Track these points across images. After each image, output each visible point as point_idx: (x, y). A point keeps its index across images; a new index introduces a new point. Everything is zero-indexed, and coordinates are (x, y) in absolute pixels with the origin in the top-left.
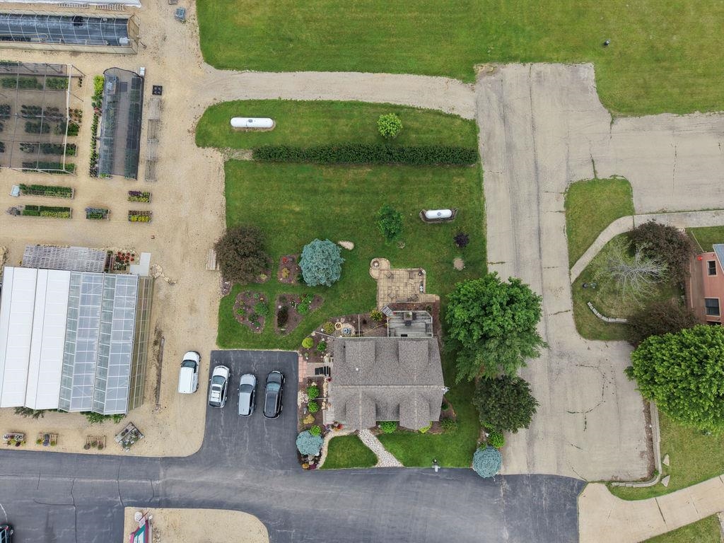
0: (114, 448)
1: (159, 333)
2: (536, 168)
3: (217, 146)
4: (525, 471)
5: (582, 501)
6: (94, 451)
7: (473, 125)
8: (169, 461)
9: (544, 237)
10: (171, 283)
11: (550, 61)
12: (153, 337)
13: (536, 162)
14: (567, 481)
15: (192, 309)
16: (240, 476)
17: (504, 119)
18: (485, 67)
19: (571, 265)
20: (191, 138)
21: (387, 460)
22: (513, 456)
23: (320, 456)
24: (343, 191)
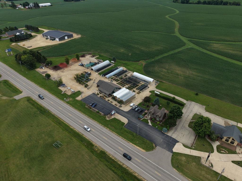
0: (117, 106)
1: (132, 101)
4: (170, 135)
5: (177, 144)
6: (115, 105)
7: (185, 104)
8: (122, 110)
10: (137, 99)
11: (199, 104)
12: (131, 101)
13: (192, 110)
14: (176, 140)
16: (130, 116)
17: (190, 105)
18: (190, 101)
19: (191, 120)
20: (149, 91)
21: (150, 124)
22: (169, 133)
23: (141, 119)
24: (164, 101)
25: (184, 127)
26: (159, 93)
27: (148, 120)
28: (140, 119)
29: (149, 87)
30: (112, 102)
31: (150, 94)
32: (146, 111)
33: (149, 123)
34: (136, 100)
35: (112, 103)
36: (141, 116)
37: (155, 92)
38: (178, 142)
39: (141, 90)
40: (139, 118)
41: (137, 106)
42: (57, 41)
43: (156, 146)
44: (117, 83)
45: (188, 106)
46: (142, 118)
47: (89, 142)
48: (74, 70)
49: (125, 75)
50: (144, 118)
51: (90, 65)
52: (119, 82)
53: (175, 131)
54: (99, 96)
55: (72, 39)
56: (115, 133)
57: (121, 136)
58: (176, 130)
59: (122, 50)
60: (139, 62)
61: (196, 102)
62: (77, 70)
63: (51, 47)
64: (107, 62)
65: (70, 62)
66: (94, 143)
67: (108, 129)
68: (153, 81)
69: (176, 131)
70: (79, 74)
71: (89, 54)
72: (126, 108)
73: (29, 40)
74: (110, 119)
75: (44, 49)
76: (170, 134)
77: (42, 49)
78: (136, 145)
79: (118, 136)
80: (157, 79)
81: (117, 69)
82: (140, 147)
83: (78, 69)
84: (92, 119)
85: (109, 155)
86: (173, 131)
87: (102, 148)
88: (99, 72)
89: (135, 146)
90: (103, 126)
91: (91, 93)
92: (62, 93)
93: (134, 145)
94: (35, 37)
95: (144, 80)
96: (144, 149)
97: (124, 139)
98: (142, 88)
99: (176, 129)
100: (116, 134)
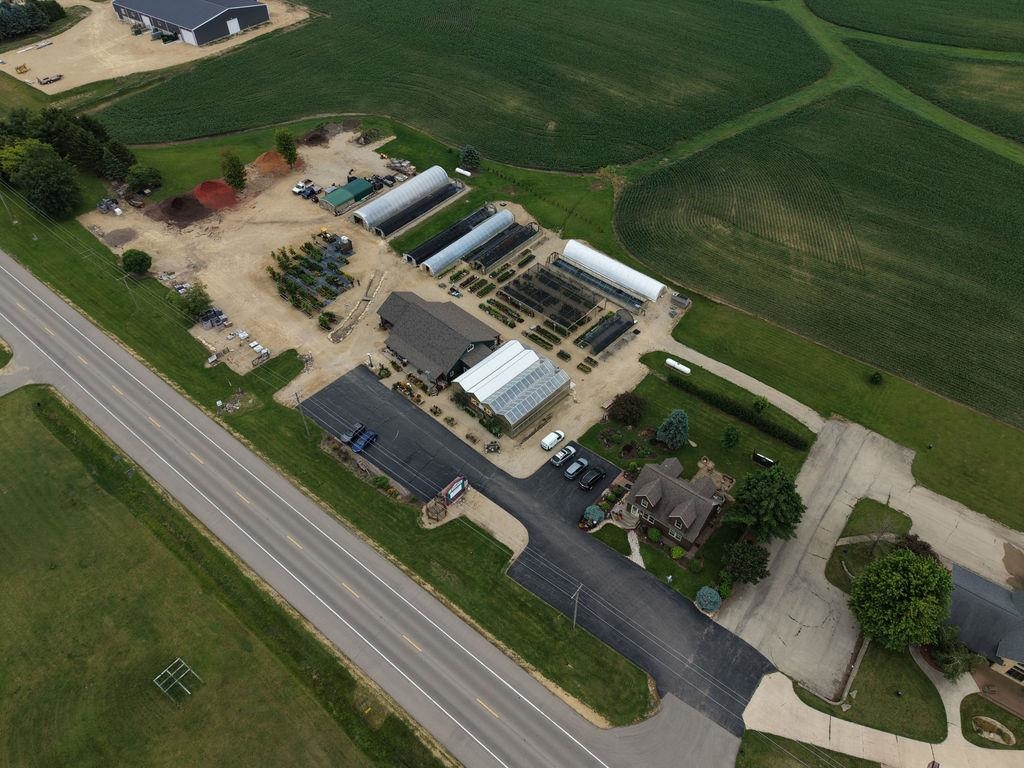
0: (478, 448)
1: (550, 417)
2: (846, 477)
3: (649, 366)
5: (766, 679)
6: (468, 442)
7: (814, 437)
8: (501, 472)
9: (829, 512)
10: (575, 402)
11: (885, 436)
12: (545, 416)
13: (847, 475)
14: (762, 658)
15: (577, 418)
16: (536, 505)
17: (837, 444)
18: (839, 417)
19: (842, 536)
21: (636, 558)
22: (729, 615)
23: (595, 526)
24: (709, 420)
25: (804, 580)
26: (687, 370)
27: (624, 533)
28: (587, 529)
29: (637, 332)
30: (450, 421)
31: (645, 370)
32: (620, 480)
33: (629, 552)
34: (575, 410)
35: (452, 425)
36: (593, 512)
37: (670, 361)
38: (772, 669)
39: (597, 351)
40: (582, 519)
41: (573, 450)
42: (187, 50)
43: (661, 694)
44: (481, 306)
45: (830, 446)
46: (598, 523)
47: (334, 660)
48: (272, 222)
49: (524, 254)
50: (606, 518)
51: (351, 195)
52: (492, 296)
53: (757, 605)
54: (388, 383)
55: (262, 31)
56: (461, 611)
57: (490, 630)
58: (764, 598)
59: (512, 103)
60: (596, 176)
61: (867, 427)
62: (287, 222)
63: (161, 79)
64: (433, 177)
65: (252, 174)
66: (355, 673)
67: (429, 587)
68: (663, 292)
69: (761, 603)
70: (292, 252)
71: (349, 125)
72: (520, 461)
73: (49, 41)
74: (439, 524)
75: (121, 93)
76: (730, 621)
77: (115, 96)
78: (565, 689)
79: (475, 629)
80: (678, 279)
81: (485, 215)
82: (583, 699)
83: (287, 218)
84: (348, 524)
85: (429, 742)
86: (750, 602)
87: (395, 702)
88: (391, 237)
89: (559, 691)
90: (404, 567)
91: (352, 366)
92: (208, 366)
93: (551, 685)
94: (80, 19)
95: (618, 287)
96: (599, 709)
97: (503, 646)
98: (603, 337)
99: (765, 592)
100: (468, 617)
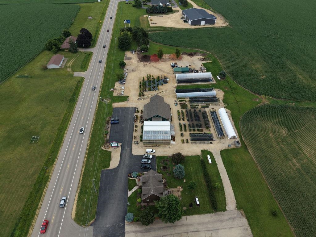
2: (218, 230)
3: (202, 154)
4: (126, 230)
6: (133, 137)
8: (131, 149)
9: (197, 233)
17: (230, 219)
18: (243, 213)
20: (202, 149)
21: (130, 193)
22: (130, 226)
23: (132, 177)
26: (210, 162)
27: (136, 185)
28: (129, 176)
29: (211, 143)
30: (136, 131)
34: (167, 149)
36: (135, 174)
37: (209, 156)
40: (131, 173)
41: (151, 157)
43: (91, 225)
44: (178, 111)
49: (207, 105)
50: (136, 178)
51: (181, 70)
52: (184, 110)
60: (260, 97)
61: (249, 224)
62: (162, 70)
64: (208, 75)
65: (165, 56)
66: (55, 163)
67: (85, 159)
68: (234, 137)
72: (137, 150)
73: (162, 16)
74: (105, 149)
77: (161, 30)
88: (179, 84)
89: (76, 202)
91: (134, 106)
92: (110, 90)
93: (76, 199)
97: (80, 183)
